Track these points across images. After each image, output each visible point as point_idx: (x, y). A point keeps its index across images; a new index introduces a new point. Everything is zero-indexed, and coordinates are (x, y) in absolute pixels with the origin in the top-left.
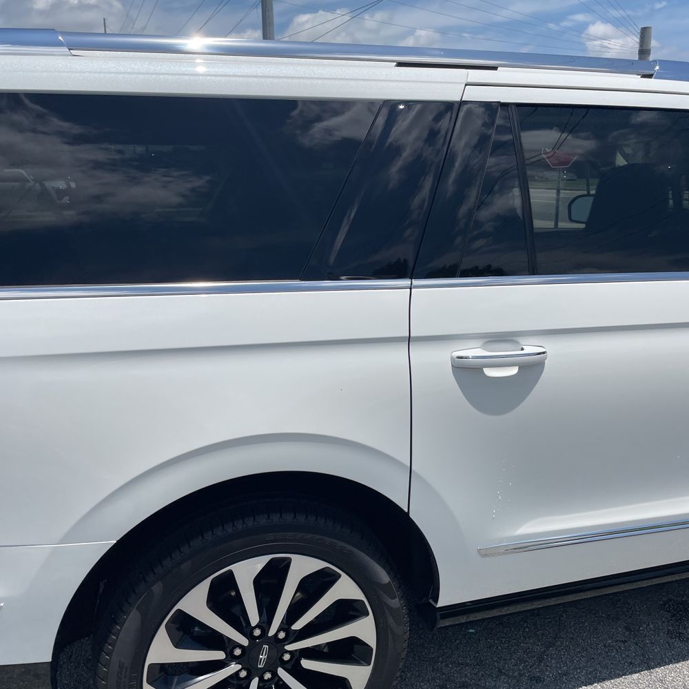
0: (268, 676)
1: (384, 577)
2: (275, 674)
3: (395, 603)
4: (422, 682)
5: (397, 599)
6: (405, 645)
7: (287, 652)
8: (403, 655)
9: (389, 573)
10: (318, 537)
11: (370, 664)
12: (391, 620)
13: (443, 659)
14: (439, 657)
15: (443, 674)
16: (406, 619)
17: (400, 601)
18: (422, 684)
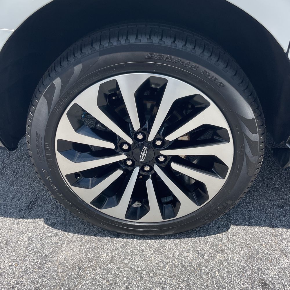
0: (147, 168)
1: (249, 113)
2: (152, 168)
3: (255, 137)
4: (265, 200)
5: (258, 134)
6: (257, 171)
7: (162, 155)
8: (253, 178)
9: (254, 111)
10: (193, 64)
11: (224, 178)
12: (248, 150)
13: (285, 190)
14: (282, 188)
15: (282, 199)
16: (262, 152)
17: (260, 137)
18: (265, 201)
